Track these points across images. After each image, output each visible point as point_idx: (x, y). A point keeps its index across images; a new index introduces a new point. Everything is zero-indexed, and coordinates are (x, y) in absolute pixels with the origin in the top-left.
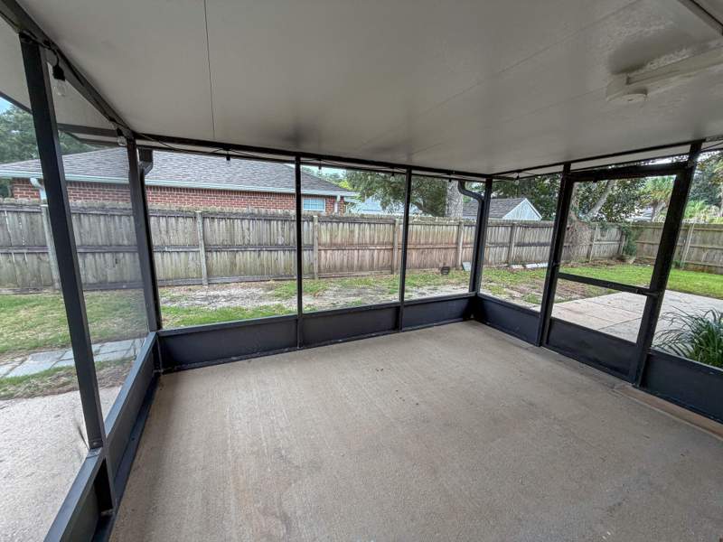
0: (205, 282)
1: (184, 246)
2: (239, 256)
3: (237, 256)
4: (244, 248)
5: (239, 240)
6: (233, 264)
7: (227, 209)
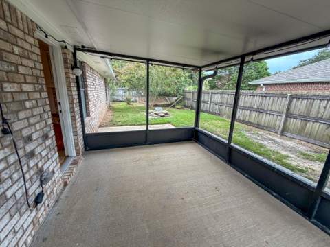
0: (279, 133)
1: (277, 112)
2: (309, 125)
3: (308, 124)
4: (315, 120)
5: (313, 114)
6: (303, 128)
7: (311, 93)
